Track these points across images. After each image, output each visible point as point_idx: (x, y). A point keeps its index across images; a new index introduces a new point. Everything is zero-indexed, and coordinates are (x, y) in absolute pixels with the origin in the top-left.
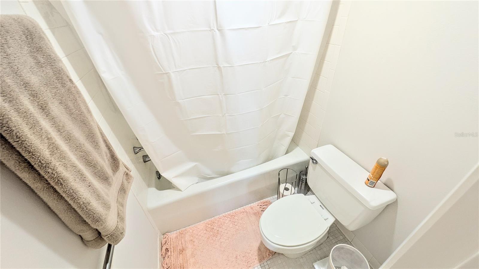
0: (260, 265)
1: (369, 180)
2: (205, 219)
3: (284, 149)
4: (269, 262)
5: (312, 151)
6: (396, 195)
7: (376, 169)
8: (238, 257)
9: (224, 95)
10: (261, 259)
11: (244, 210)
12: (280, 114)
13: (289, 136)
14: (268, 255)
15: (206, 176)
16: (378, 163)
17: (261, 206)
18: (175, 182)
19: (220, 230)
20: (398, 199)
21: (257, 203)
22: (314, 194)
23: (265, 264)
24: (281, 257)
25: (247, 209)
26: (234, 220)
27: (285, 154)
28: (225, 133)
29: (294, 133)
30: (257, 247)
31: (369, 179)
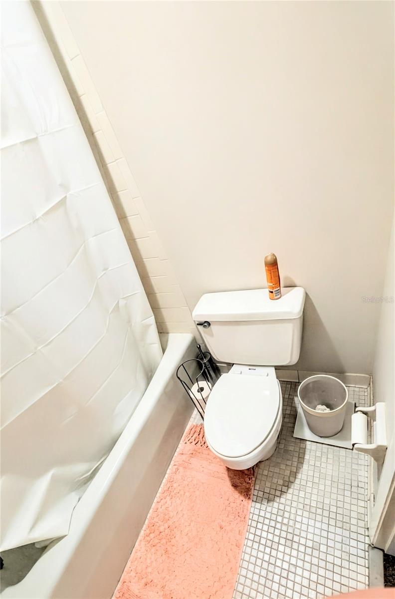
0: (253, 501)
1: (272, 292)
2: (137, 535)
3: (157, 347)
4: (257, 487)
5: (194, 314)
6: (302, 288)
7: (271, 273)
8: (223, 524)
9: (6, 315)
10: (246, 493)
11: (176, 467)
12: (117, 302)
13: (151, 325)
14: (250, 480)
15: (84, 476)
16: (267, 264)
17: (190, 441)
18: (39, 535)
19: (170, 523)
20: (307, 292)
21: (181, 442)
22: (233, 364)
23: (256, 493)
24: (262, 466)
25: (178, 462)
26: (175, 492)
27: (163, 354)
28: (61, 380)
29: (154, 317)
30: (231, 487)
31: (272, 290)
